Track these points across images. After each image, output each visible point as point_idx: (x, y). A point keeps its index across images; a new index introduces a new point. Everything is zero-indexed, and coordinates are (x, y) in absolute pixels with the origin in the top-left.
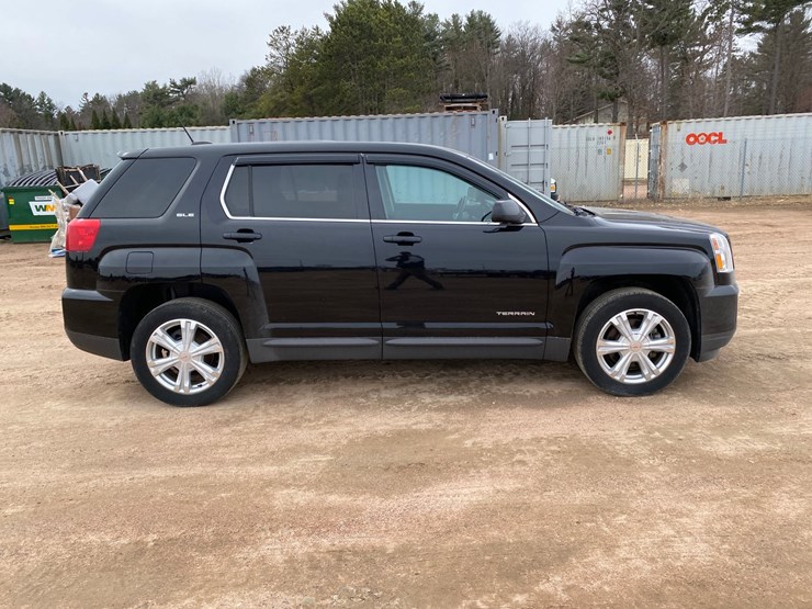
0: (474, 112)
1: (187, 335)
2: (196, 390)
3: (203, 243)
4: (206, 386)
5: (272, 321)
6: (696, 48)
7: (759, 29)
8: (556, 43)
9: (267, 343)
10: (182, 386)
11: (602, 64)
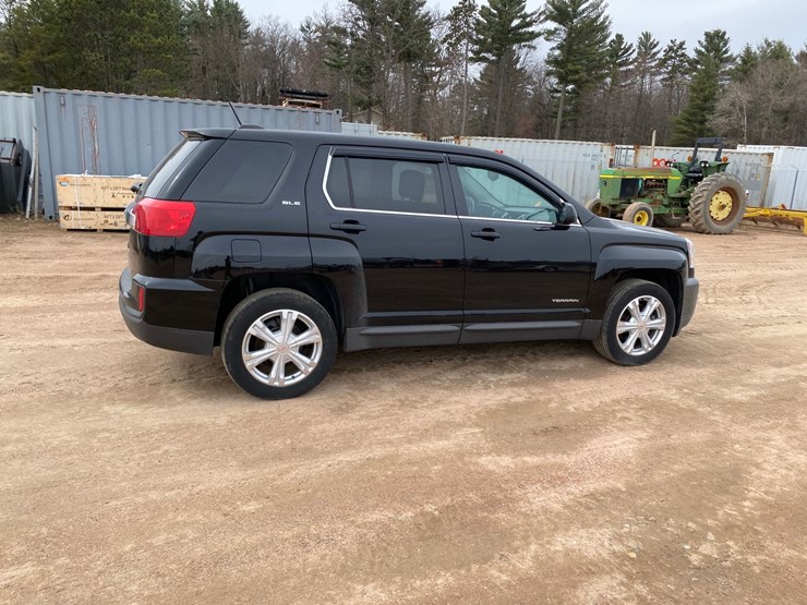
0: (317, 110)
1: (287, 326)
2: (289, 381)
3: (310, 232)
4: (299, 377)
5: (370, 310)
6: (433, 69)
7: (484, 59)
8: (306, 44)
9: (363, 332)
10: (277, 378)
11: (358, 72)
